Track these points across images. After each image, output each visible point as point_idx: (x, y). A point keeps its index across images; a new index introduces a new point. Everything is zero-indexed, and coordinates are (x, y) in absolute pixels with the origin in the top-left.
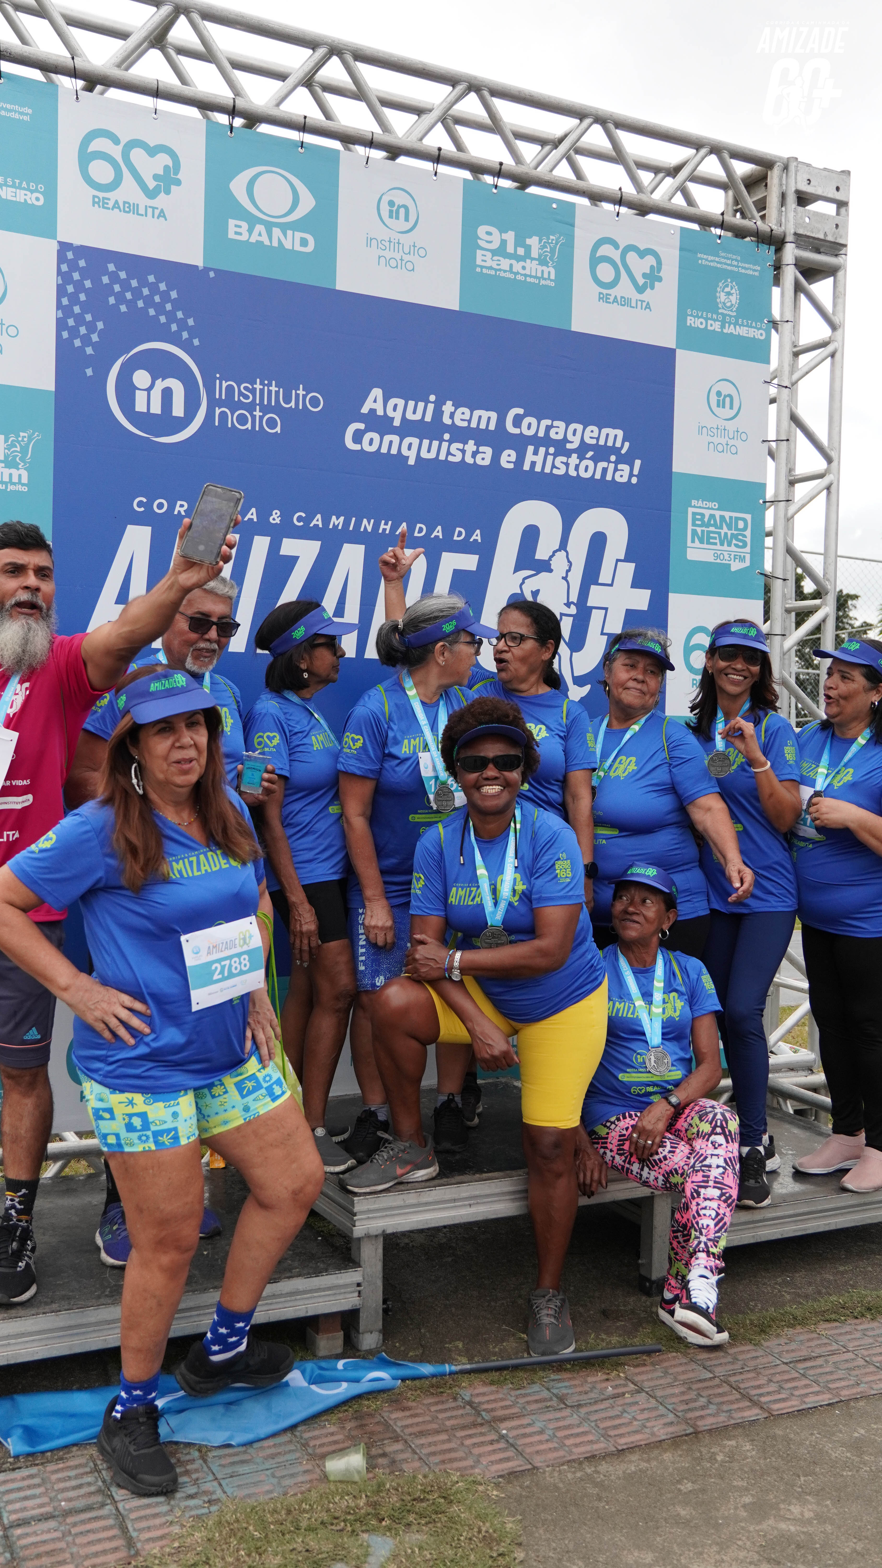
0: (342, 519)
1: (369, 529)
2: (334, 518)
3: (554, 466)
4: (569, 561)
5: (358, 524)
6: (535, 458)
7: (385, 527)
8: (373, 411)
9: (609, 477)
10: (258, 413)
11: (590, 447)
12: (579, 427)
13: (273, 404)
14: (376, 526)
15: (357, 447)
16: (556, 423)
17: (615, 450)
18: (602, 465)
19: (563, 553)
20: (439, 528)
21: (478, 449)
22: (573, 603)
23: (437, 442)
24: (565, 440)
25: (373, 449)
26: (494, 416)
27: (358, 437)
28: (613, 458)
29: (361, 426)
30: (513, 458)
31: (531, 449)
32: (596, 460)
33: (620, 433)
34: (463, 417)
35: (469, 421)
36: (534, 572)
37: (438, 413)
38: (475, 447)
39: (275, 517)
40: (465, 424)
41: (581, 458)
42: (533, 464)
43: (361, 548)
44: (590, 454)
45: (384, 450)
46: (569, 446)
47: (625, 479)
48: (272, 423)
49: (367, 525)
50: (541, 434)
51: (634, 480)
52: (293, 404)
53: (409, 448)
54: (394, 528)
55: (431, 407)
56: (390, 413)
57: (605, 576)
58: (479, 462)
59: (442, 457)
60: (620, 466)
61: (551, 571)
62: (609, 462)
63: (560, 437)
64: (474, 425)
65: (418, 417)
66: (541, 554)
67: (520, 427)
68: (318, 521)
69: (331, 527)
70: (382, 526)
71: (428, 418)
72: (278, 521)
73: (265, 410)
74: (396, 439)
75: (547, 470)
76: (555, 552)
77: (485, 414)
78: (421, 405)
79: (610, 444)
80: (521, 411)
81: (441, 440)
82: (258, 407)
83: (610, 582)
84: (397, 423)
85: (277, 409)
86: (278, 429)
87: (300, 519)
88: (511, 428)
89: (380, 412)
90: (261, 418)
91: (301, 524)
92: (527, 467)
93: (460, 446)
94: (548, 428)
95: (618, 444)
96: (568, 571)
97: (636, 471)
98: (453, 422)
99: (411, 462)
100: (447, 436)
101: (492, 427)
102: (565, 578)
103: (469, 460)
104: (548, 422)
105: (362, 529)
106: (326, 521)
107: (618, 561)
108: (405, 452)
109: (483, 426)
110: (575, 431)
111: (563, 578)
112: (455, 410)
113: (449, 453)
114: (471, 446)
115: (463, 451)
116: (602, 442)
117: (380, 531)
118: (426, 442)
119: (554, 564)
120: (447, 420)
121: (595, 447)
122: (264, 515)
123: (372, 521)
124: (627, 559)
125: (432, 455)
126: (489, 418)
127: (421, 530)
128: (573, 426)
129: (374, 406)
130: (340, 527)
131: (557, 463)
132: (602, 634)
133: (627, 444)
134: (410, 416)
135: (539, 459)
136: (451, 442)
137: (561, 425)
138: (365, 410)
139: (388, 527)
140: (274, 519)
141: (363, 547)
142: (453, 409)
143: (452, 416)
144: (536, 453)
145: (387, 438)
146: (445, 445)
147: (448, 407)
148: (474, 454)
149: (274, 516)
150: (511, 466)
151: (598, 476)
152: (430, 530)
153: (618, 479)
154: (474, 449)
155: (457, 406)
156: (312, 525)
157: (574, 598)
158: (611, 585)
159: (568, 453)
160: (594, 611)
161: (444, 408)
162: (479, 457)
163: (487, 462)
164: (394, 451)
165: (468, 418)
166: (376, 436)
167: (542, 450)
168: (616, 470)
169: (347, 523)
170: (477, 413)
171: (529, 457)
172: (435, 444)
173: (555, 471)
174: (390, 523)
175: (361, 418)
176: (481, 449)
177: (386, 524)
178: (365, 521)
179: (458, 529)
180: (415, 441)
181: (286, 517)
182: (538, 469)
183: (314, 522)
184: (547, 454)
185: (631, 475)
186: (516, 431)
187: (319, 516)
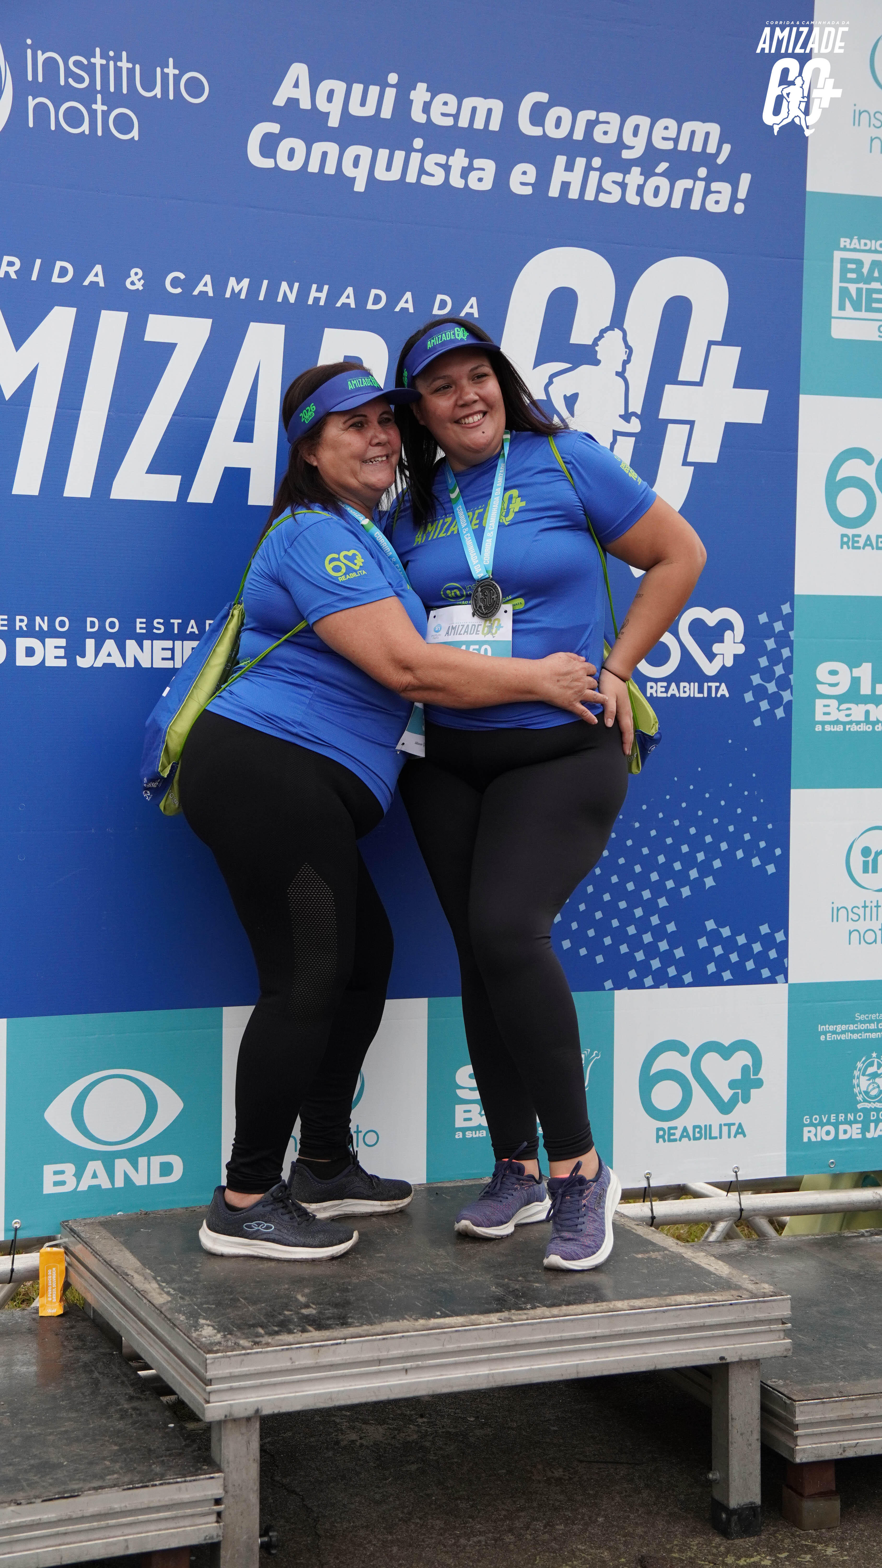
0: (246, 282)
1: (292, 298)
2: (232, 281)
3: (600, 189)
4: (627, 346)
5: (273, 290)
6: (567, 177)
7: (318, 295)
8: (293, 102)
9: (695, 205)
10: (99, 107)
11: (664, 155)
12: (644, 122)
13: (125, 91)
14: (303, 294)
15: (268, 163)
16: (603, 116)
17: (706, 159)
18: (683, 184)
19: (617, 333)
20: (408, 295)
21: (471, 163)
22: (634, 414)
23: (403, 153)
24: (620, 144)
25: (295, 165)
26: (497, 106)
27: (269, 146)
28: (702, 172)
29: (274, 128)
30: (531, 177)
31: (561, 161)
32: (672, 176)
33: (715, 129)
34: (446, 110)
35: (456, 117)
36: (569, 366)
37: (403, 104)
38: (467, 160)
39: (135, 280)
40: (449, 122)
41: (648, 174)
42: (566, 186)
43: (279, 330)
44: (663, 166)
45: (313, 167)
46: (626, 154)
47: (723, 208)
48: (124, 124)
49: (288, 292)
50: (579, 135)
51: (739, 208)
52: (158, 91)
53: (356, 164)
54: (333, 296)
55: (390, 94)
56: (322, 105)
57: (689, 369)
58: (474, 184)
59: (411, 178)
60: (715, 186)
61: (597, 362)
62: (696, 178)
63: (611, 139)
64: (463, 122)
65: (369, 110)
66: (581, 335)
67: (542, 125)
68: (205, 286)
69: (228, 295)
70: (313, 294)
71: (386, 113)
72: (139, 286)
73: (112, 101)
74: (332, 149)
75: (590, 196)
76: (603, 332)
77: (482, 104)
78: (374, 91)
79: (697, 147)
80: (543, 97)
81: (409, 150)
82: (99, 96)
83: (698, 380)
84: (334, 122)
85: (133, 100)
86: (135, 134)
87: (175, 283)
88: (526, 127)
89: (305, 104)
90: (106, 115)
91: (178, 290)
92: (554, 191)
93: (442, 158)
94: (591, 125)
95: (711, 149)
96: (626, 363)
97: (742, 194)
98: (429, 118)
99: (360, 186)
100: (418, 143)
101: (495, 126)
102: (621, 374)
103: (457, 182)
104: (591, 114)
105: (280, 299)
106: (220, 285)
107: (711, 343)
108: (348, 170)
109: (479, 124)
110: (637, 128)
111: (618, 374)
112: (432, 98)
113: (422, 171)
114: (459, 159)
115: (447, 168)
116: (683, 146)
117: (310, 302)
118: (383, 154)
119: (602, 351)
120: (418, 116)
121: (671, 155)
122: (116, 276)
123: (296, 285)
124: (727, 340)
125: (394, 175)
126: (490, 111)
127: (377, 299)
128: (633, 120)
129: (294, 94)
130: (243, 296)
131: (607, 183)
132: (685, 463)
133: (727, 148)
134: (355, 109)
135: (575, 178)
136: (425, 152)
137: (613, 118)
138: (279, 100)
139: (323, 296)
140: (133, 283)
141: (282, 328)
142: (427, 96)
143: (426, 108)
144: (569, 167)
145: (318, 148)
146: (416, 157)
147: (420, 94)
148: (465, 173)
149: (133, 278)
150: (528, 190)
151: (676, 204)
152: (393, 300)
153: (711, 207)
154: (465, 162)
155: (434, 91)
156: (196, 293)
157: (636, 405)
158: (700, 384)
159: (625, 167)
160: (670, 426)
161: (413, 95)
162: (473, 176)
163: (487, 185)
164: (330, 169)
165: (454, 112)
166: (299, 145)
167: (580, 163)
168: (707, 192)
169: (254, 289)
170: (469, 103)
171: (559, 174)
172: (399, 155)
173: (603, 198)
174: (326, 288)
175: (274, 115)
176: (477, 163)
177: (319, 290)
178: (284, 286)
179: (439, 297)
180: (366, 152)
181: (153, 280)
182: (574, 194)
183: (200, 288)
184: (589, 168)
185: (734, 200)
186: (537, 131)
187: (207, 278)
